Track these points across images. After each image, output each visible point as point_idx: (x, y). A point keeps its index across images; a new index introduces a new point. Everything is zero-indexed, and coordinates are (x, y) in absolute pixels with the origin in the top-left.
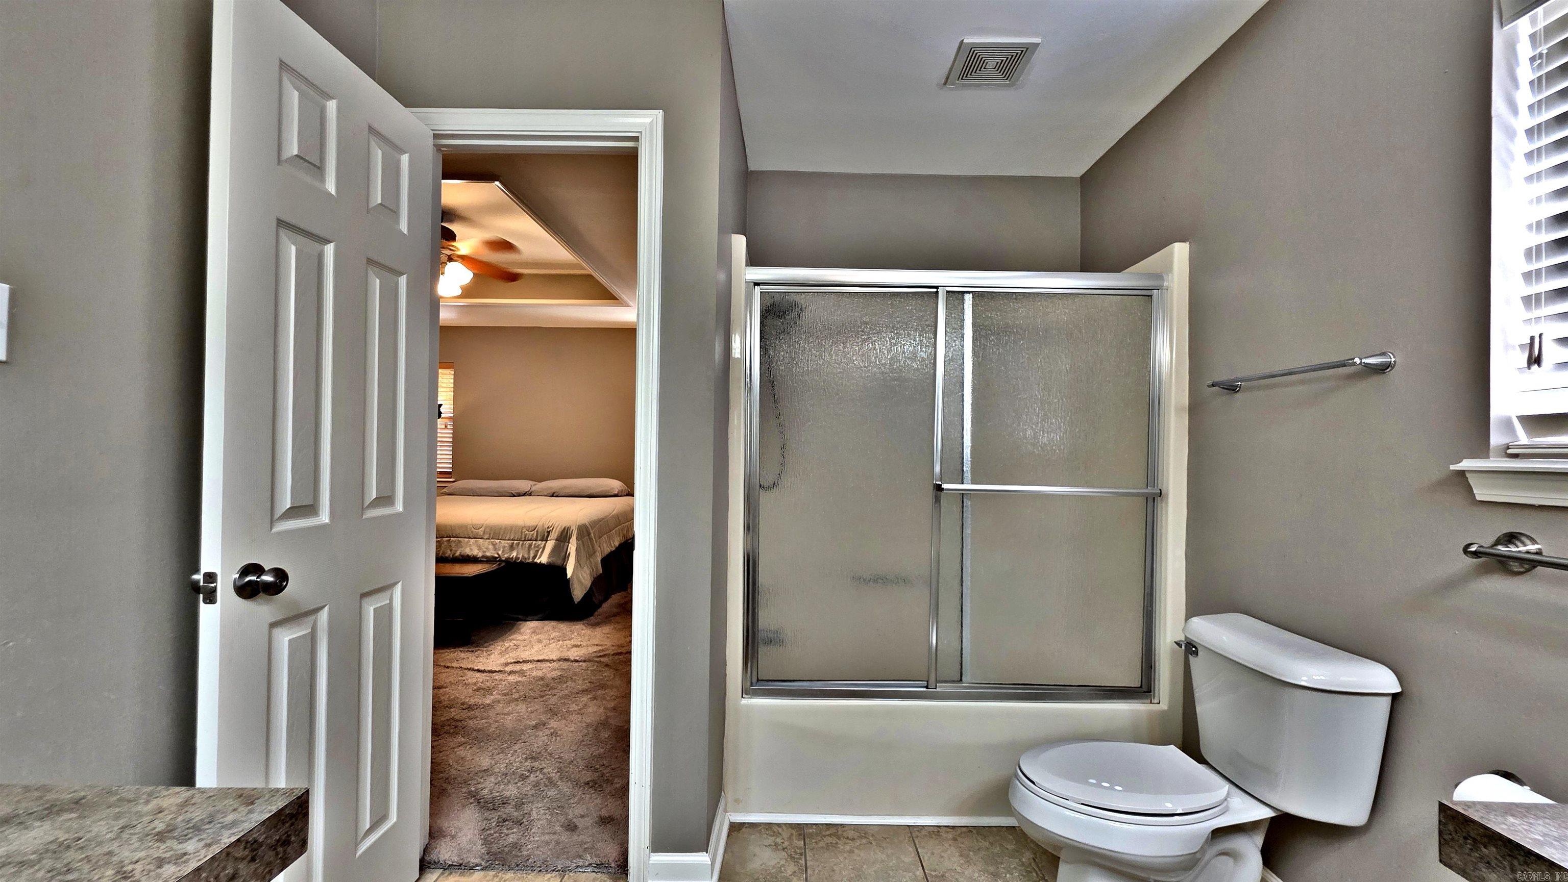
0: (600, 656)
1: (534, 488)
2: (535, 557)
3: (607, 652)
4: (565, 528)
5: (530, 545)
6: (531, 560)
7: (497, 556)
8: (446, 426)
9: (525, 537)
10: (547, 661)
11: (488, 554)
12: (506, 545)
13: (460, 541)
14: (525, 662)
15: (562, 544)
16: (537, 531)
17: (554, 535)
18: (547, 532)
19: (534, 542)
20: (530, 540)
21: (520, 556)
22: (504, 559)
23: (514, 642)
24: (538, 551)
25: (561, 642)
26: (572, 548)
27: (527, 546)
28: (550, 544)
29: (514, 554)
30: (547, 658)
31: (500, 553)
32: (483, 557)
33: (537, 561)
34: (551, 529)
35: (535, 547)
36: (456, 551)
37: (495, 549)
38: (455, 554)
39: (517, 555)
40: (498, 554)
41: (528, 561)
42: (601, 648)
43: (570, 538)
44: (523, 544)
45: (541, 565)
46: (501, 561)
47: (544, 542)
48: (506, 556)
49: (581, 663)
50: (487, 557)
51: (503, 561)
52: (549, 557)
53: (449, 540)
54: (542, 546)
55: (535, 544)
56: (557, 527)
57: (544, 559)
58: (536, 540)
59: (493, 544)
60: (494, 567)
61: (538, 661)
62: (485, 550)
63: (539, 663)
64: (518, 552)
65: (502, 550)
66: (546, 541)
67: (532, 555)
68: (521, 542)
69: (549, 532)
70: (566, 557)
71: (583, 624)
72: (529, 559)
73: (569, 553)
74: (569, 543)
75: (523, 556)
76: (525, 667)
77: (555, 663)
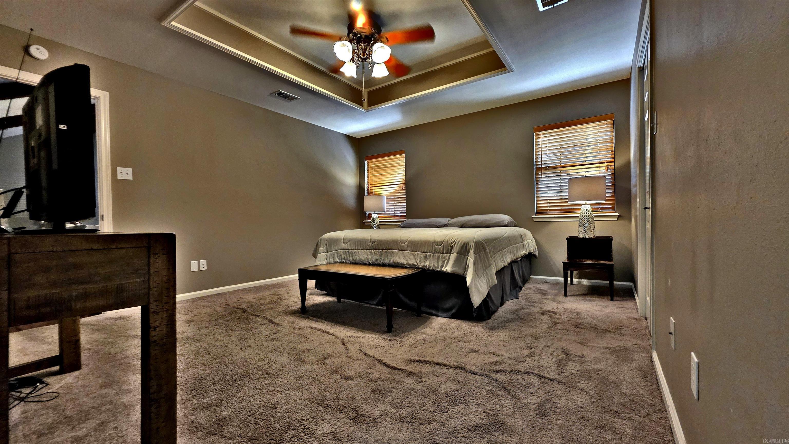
0: (497, 371)
1: (450, 222)
2: (442, 266)
3: (504, 367)
4: (464, 243)
5: (439, 257)
6: (439, 269)
7: (416, 264)
8: (402, 189)
9: (435, 250)
10: (445, 365)
11: (410, 262)
12: (422, 256)
13: (393, 252)
14: (426, 362)
15: (463, 256)
16: (443, 246)
17: (455, 249)
18: (451, 246)
19: (441, 254)
20: (439, 253)
21: (432, 265)
22: (420, 266)
23: (424, 336)
24: (444, 262)
25: (460, 344)
26: (471, 260)
27: (436, 257)
28: (453, 256)
29: (427, 263)
30: (445, 362)
31: (418, 262)
32: (407, 264)
33: (444, 269)
34: (454, 244)
35: (442, 258)
36: (391, 259)
37: (415, 259)
38: (390, 261)
39: (430, 264)
40: (417, 263)
41: (437, 269)
42: (497, 359)
43: (468, 252)
44: (433, 256)
45: (447, 274)
46: (418, 268)
47: (449, 255)
48: (422, 264)
49: (477, 377)
50: (410, 265)
51: (420, 268)
52: (452, 267)
53: (387, 251)
54: (447, 258)
55: (442, 256)
56: (459, 242)
57: (448, 268)
58: (443, 253)
59: (413, 255)
60: (415, 271)
61: (437, 364)
62: (408, 259)
63: (437, 366)
64: (430, 262)
65: (419, 259)
66: (450, 254)
67: (440, 265)
68: (432, 254)
69: (452, 247)
70: (466, 268)
71: (482, 326)
72: (438, 268)
73: (469, 264)
74: (468, 256)
75: (433, 265)
76: (426, 369)
77: (451, 370)
